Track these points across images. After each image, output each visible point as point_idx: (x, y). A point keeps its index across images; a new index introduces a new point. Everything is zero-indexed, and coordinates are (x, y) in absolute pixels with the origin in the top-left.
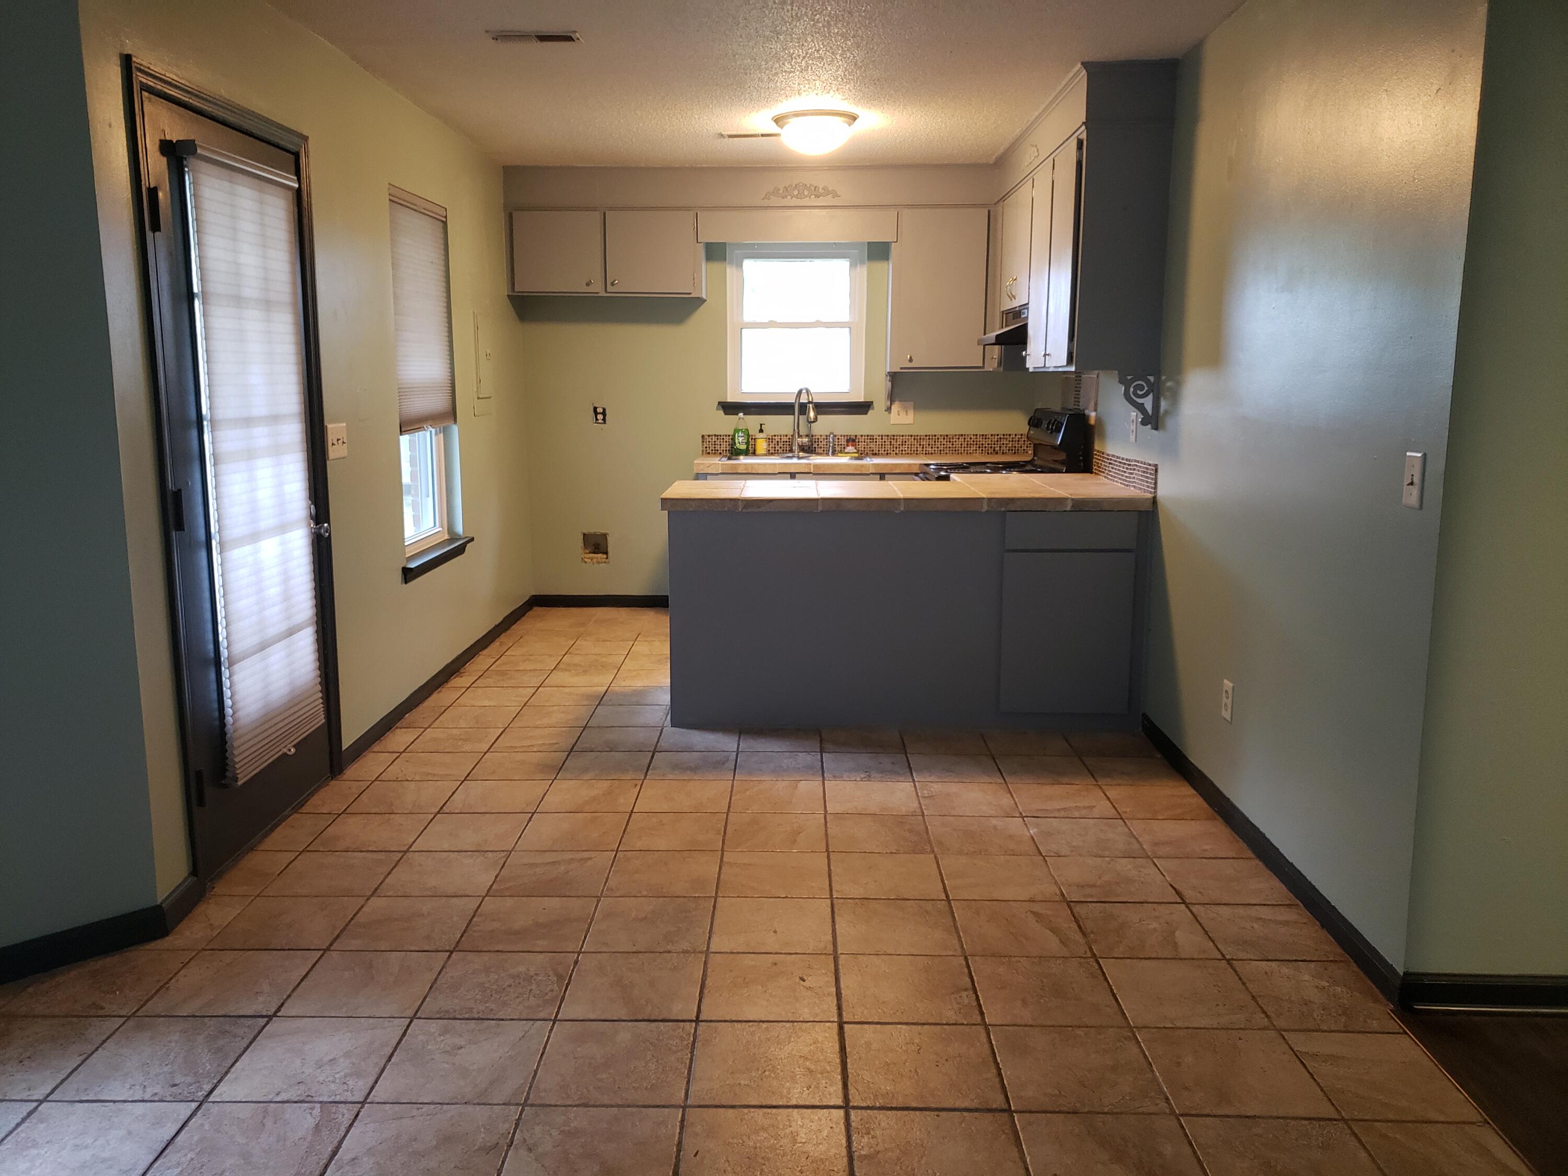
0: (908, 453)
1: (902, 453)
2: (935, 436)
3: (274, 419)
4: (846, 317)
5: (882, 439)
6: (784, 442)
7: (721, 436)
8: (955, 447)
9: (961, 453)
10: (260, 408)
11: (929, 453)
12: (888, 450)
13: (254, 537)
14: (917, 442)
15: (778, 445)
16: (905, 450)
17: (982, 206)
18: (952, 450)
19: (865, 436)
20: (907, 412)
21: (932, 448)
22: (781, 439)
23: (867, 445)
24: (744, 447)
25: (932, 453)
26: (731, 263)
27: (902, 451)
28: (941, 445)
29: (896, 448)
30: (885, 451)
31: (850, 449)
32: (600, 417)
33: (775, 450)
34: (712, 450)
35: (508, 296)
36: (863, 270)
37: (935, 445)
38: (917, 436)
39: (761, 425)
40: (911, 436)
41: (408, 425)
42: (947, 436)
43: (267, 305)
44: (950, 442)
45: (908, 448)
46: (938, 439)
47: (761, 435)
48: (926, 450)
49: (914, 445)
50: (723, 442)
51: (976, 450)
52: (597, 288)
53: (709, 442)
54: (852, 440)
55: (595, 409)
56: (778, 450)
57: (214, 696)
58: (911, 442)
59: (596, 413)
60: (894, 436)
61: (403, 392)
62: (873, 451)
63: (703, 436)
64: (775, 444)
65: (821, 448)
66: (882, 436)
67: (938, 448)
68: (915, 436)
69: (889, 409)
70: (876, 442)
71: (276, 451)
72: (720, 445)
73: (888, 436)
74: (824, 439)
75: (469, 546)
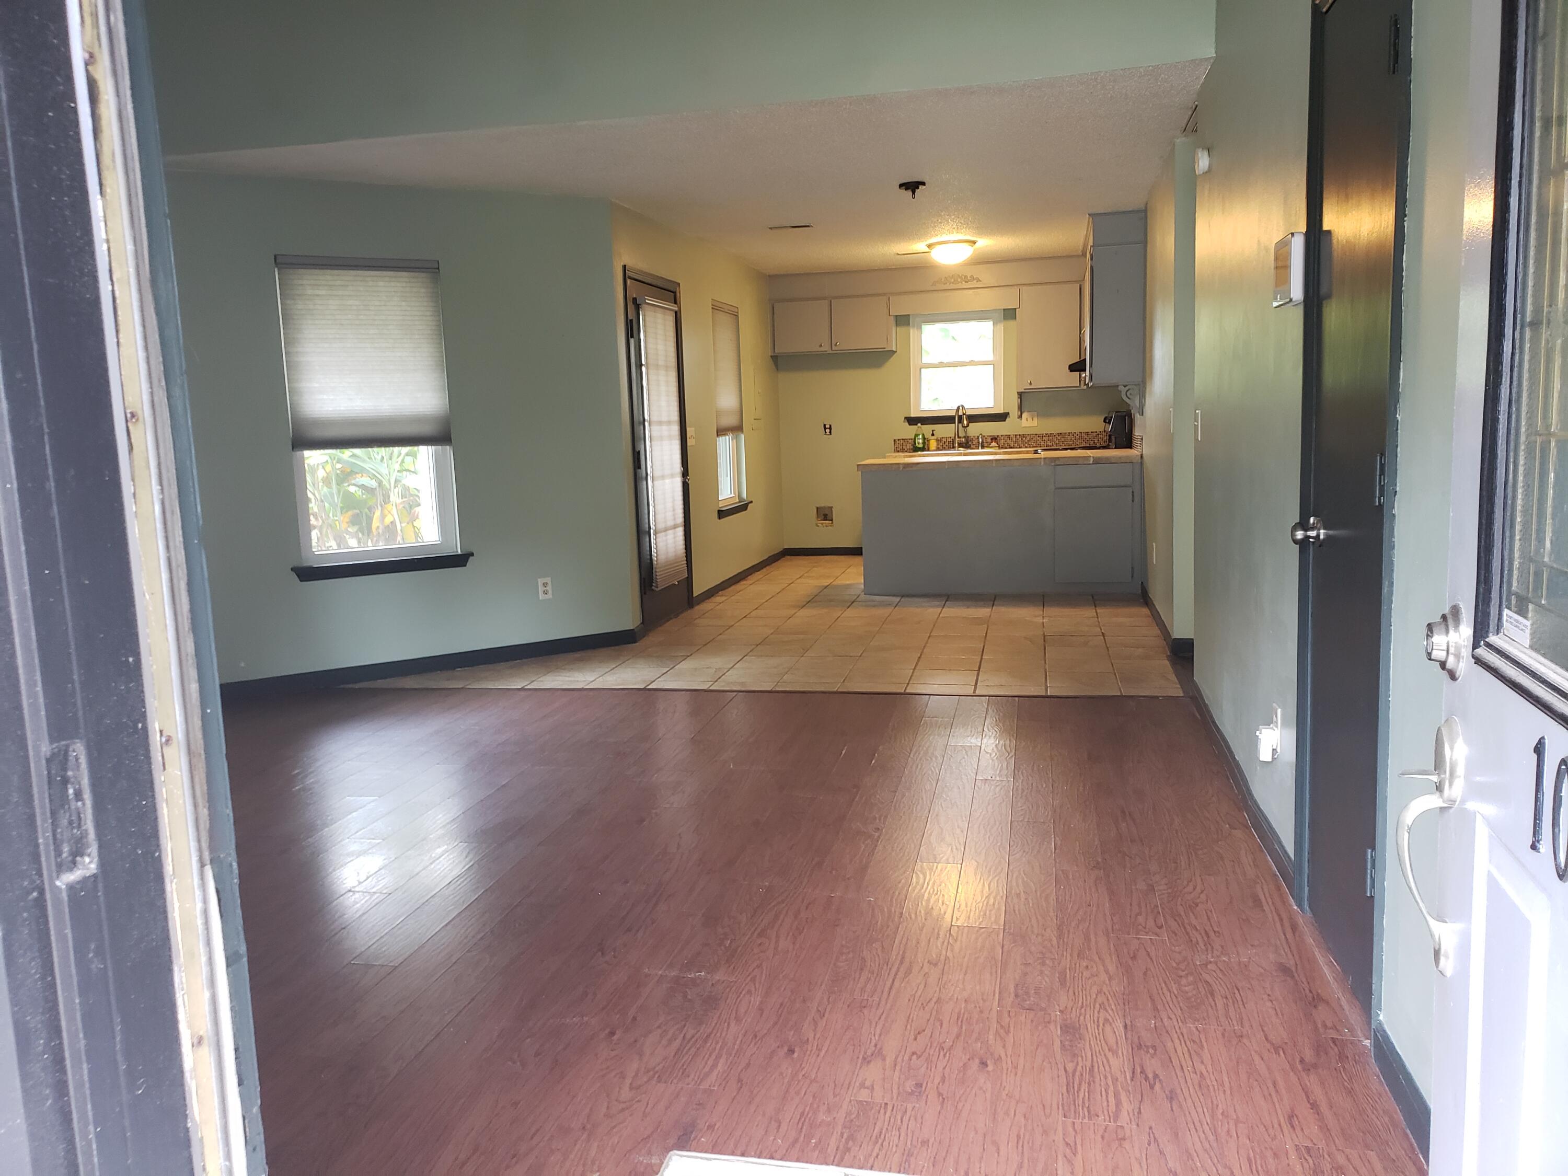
0: (1034, 446)
2: (1053, 434)
3: (669, 423)
4: (990, 357)
5: (1016, 438)
6: (949, 441)
7: (907, 438)
10: (664, 419)
11: (1048, 446)
12: (1020, 445)
13: (663, 477)
14: (1040, 439)
15: (945, 443)
16: (1032, 444)
17: (1076, 282)
19: (1004, 435)
20: (1032, 418)
21: (1051, 442)
22: (947, 439)
23: (1006, 441)
24: (921, 446)
25: (1050, 445)
26: (914, 326)
27: (1030, 445)
28: (1057, 440)
29: (1026, 443)
30: (1018, 445)
31: (994, 444)
32: (828, 431)
33: (943, 446)
34: (901, 449)
35: (771, 356)
36: (1001, 327)
37: (1053, 440)
39: (933, 431)
40: (1036, 434)
41: (721, 432)
42: (1061, 434)
43: (667, 368)
44: (1063, 438)
45: (1034, 443)
46: (1055, 437)
47: (933, 437)
48: (1046, 444)
49: (1038, 440)
50: (909, 442)
51: (1082, 442)
52: (826, 348)
53: (899, 443)
54: (994, 439)
55: (825, 425)
56: (945, 446)
57: (648, 549)
58: (1036, 439)
59: (825, 428)
60: (1024, 434)
61: (718, 414)
62: (1010, 446)
63: (895, 440)
64: (943, 443)
65: (975, 445)
66: (1016, 435)
67: (1055, 442)
68: (1039, 434)
69: (1020, 417)
70: (1012, 439)
71: (670, 438)
72: (907, 444)
73: (1020, 434)
74: (976, 438)
75: (750, 505)
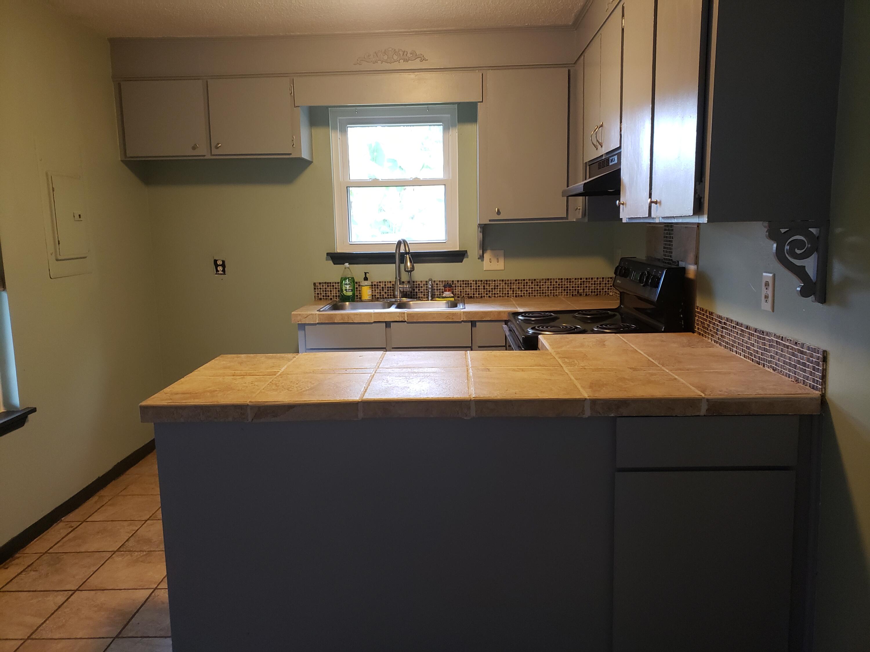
0: (500, 296)
1: (495, 296)
2: (524, 280)
4: (439, 173)
5: (476, 284)
6: (388, 287)
7: (330, 283)
8: (543, 290)
9: (548, 295)
11: (519, 296)
12: (482, 294)
14: (508, 286)
15: (383, 290)
16: (497, 294)
17: (563, 65)
18: (540, 293)
19: (461, 281)
20: (498, 259)
21: (521, 291)
22: (385, 285)
23: (463, 289)
24: (350, 294)
25: (521, 296)
26: (335, 128)
27: (495, 294)
28: (529, 288)
29: (489, 291)
30: (479, 294)
31: (447, 294)
32: (220, 268)
33: (380, 295)
34: (323, 296)
35: (122, 161)
36: (454, 133)
37: (524, 288)
38: (508, 280)
39: (365, 273)
40: (503, 281)
42: (535, 280)
44: (537, 285)
45: (500, 291)
46: (527, 283)
47: (366, 283)
48: (516, 293)
49: (505, 288)
50: (333, 288)
51: (562, 292)
52: (203, 151)
53: (320, 289)
54: (449, 286)
55: (215, 261)
56: (383, 295)
58: (503, 286)
59: (216, 265)
60: (487, 281)
62: (468, 294)
63: (315, 284)
64: (380, 290)
65: (422, 292)
66: (476, 281)
67: (527, 291)
68: (505, 280)
69: (482, 257)
70: (471, 286)
72: (331, 291)
73: (481, 281)
74: (424, 284)
75: (30, 416)
